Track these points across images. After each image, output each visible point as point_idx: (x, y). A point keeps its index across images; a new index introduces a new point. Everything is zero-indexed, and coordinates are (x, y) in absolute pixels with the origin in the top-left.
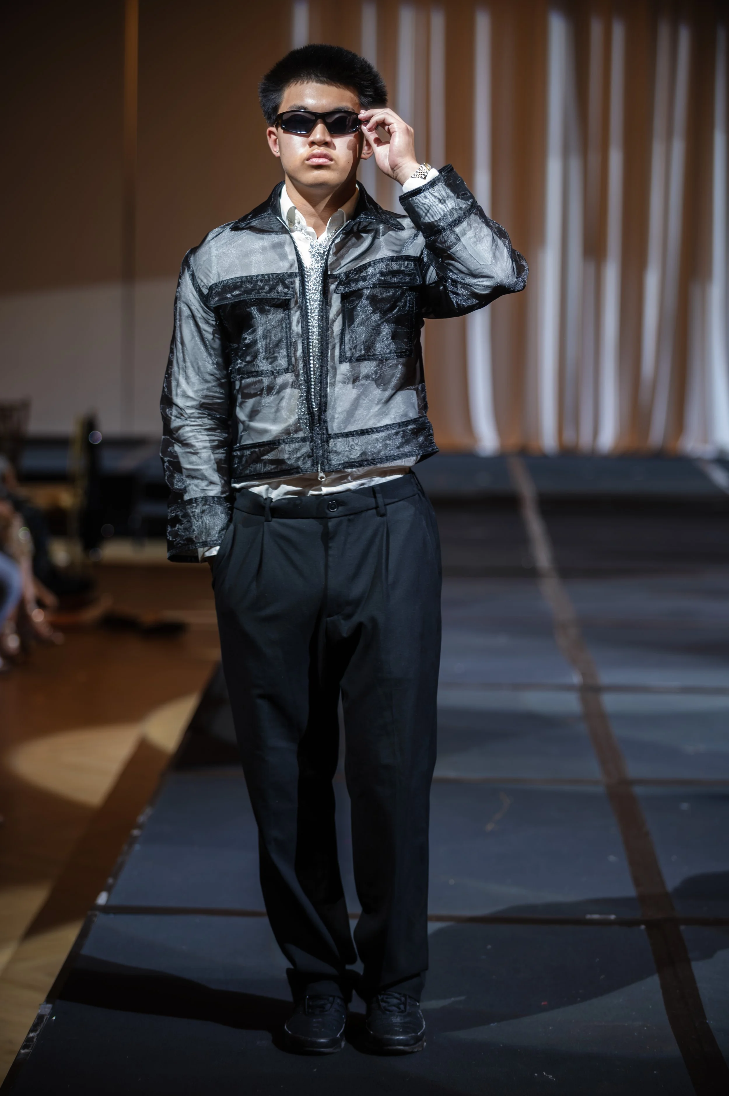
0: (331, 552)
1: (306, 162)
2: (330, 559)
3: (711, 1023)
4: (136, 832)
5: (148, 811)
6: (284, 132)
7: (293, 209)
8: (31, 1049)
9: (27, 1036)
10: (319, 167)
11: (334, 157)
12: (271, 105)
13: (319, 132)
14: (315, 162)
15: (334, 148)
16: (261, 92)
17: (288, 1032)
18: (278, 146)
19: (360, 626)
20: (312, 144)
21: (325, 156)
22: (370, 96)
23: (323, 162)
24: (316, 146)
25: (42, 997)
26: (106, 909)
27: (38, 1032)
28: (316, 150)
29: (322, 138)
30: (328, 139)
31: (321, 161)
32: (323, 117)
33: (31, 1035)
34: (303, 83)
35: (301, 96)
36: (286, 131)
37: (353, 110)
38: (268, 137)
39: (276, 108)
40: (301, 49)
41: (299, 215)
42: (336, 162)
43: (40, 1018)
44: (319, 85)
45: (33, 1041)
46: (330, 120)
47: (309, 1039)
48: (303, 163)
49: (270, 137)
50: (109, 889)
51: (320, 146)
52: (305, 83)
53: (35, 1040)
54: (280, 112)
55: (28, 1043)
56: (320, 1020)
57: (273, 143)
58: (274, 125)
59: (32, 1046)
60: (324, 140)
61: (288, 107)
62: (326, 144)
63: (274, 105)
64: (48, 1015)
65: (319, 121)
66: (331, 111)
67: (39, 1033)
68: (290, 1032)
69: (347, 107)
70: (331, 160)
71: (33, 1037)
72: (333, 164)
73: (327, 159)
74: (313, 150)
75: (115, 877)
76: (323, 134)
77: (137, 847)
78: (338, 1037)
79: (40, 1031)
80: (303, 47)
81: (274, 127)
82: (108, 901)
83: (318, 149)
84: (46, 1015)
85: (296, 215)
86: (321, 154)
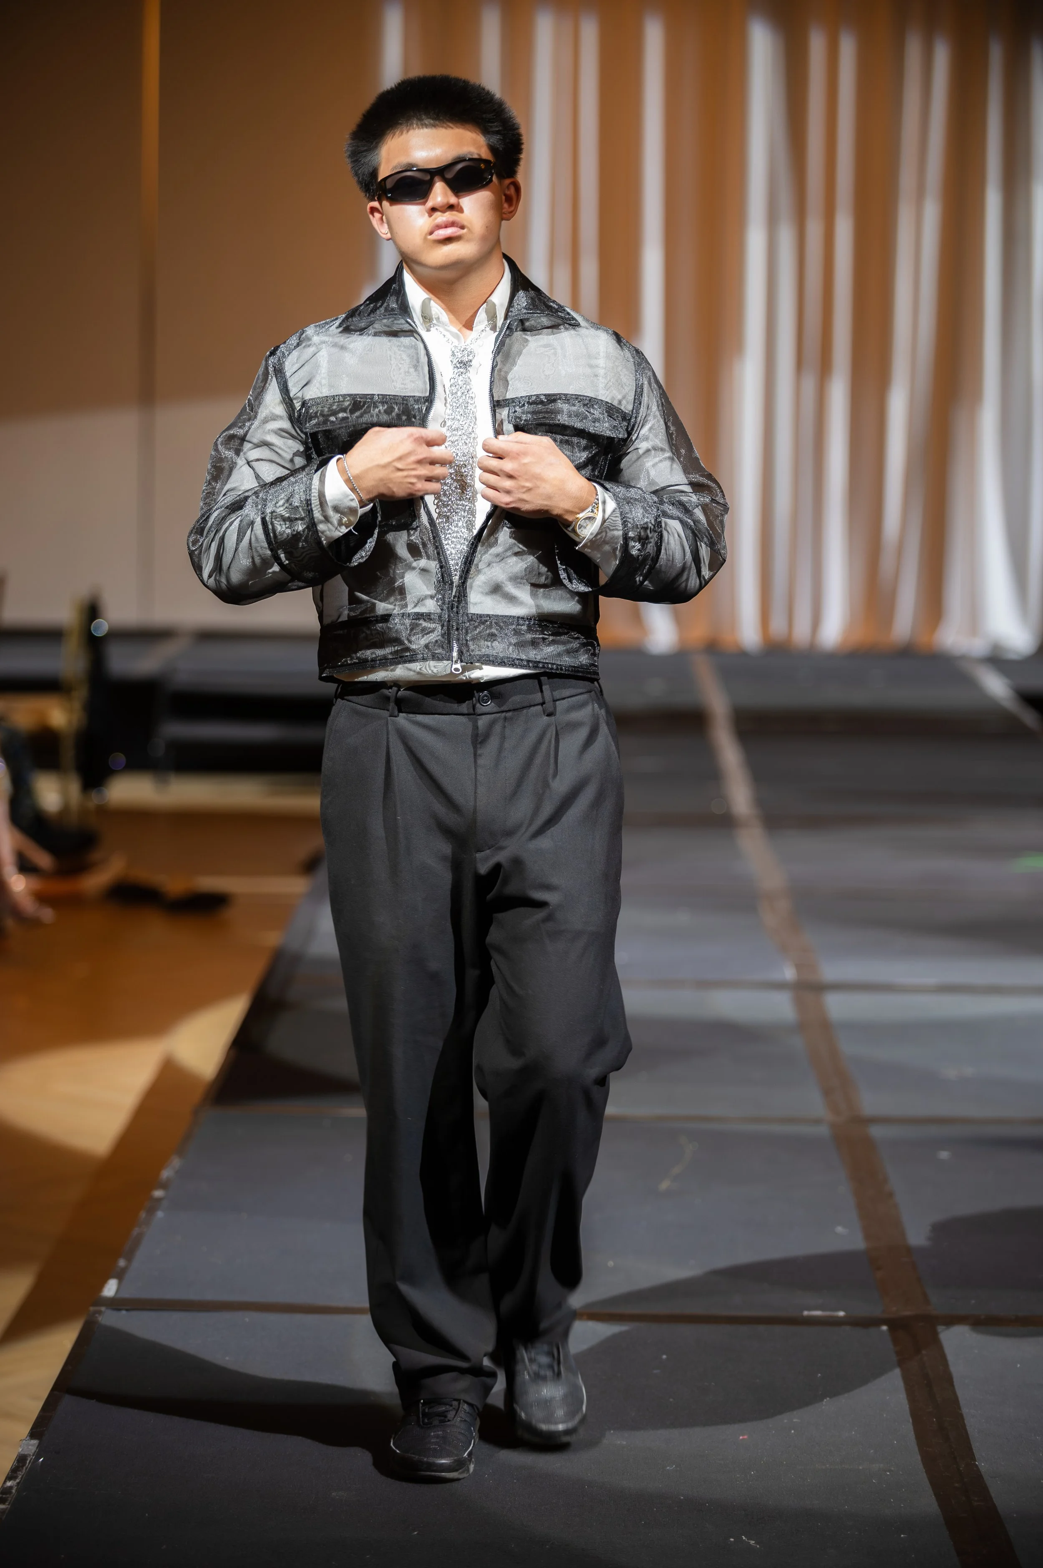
0: (480, 761)
1: (429, 237)
2: (480, 771)
3: (983, 1465)
4: (158, 1193)
5: (176, 1162)
6: (391, 205)
7: (427, 301)
8: (9, 1505)
9: (2, 1486)
10: (448, 240)
11: (465, 223)
12: (366, 170)
13: (440, 193)
14: (442, 235)
15: (461, 210)
16: (350, 156)
17: (396, 1451)
18: (386, 226)
19: (498, 867)
20: (433, 210)
21: (453, 224)
22: (497, 133)
23: (452, 233)
24: (438, 213)
25: (26, 1429)
26: (116, 1304)
27: (18, 1481)
28: (440, 218)
29: (445, 201)
30: (453, 200)
31: (449, 232)
32: (440, 172)
33: (9, 1484)
34: (402, 133)
35: (406, 150)
36: (394, 201)
37: (479, 155)
38: (371, 216)
39: (374, 173)
40: (392, 89)
41: (437, 309)
42: (469, 230)
43: (21, 1459)
44: (425, 131)
45: (10, 1493)
46: (449, 175)
47: (425, 1459)
48: (425, 239)
49: (374, 216)
50: (120, 1276)
51: (443, 212)
52: (405, 132)
53: (14, 1491)
54: (382, 176)
55: (4, 1496)
56: (440, 1433)
57: (379, 222)
58: (376, 198)
59: (10, 1499)
60: (448, 203)
61: (391, 168)
62: (451, 207)
63: (371, 170)
64: (33, 1455)
65: (436, 179)
66: (450, 162)
67: (20, 1481)
68: (398, 1451)
69: (470, 153)
70: (462, 227)
71: (11, 1487)
72: (466, 233)
73: (457, 227)
74: (436, 219)
75: (129, 1259)
76: (445, 195)
77: (160, 1214)
78: (465, 1457)
79: (22, 1478)
80: (395, 86)
81: (375, 201)
82: (117, 1291)
83: (442, 216)
84: (30, 1455)
85: (432, 309)
86: (447, 221)
